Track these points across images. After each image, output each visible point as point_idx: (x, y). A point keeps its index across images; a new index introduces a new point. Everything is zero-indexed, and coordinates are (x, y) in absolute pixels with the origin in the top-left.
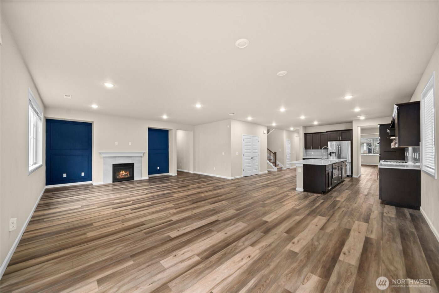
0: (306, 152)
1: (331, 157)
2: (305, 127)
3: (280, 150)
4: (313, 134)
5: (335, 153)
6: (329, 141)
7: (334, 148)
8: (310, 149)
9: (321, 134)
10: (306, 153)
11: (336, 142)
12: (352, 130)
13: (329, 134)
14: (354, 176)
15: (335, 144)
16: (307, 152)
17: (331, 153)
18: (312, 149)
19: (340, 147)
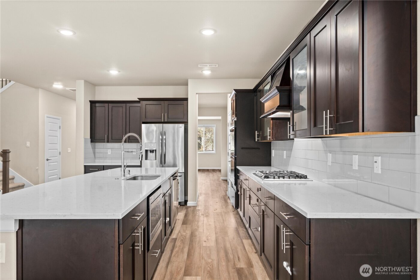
0: (94, 148)
1: (148, 161)
2: (91, 85)
3: (28, 144)
4: (111, 105)
5: (156, 150)
6: (144, 123)
7: (153, 139)
8: (102, 141)
9: (128, 105)
10: (94, 153)
11: (157, 125)
12: (186, 99)
13: (144, 106)
14: (189, 203)
15: (156, 131)
16: (97, 150)
17: (146, 151)
18: (108, 142)
19: (164, 137)
